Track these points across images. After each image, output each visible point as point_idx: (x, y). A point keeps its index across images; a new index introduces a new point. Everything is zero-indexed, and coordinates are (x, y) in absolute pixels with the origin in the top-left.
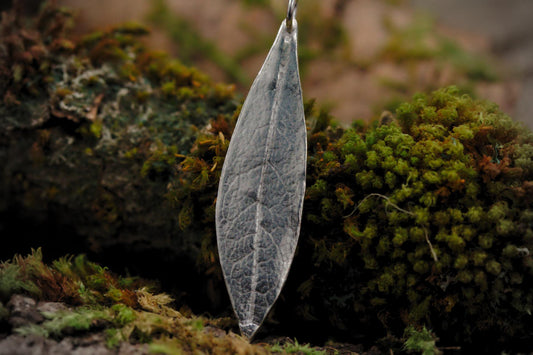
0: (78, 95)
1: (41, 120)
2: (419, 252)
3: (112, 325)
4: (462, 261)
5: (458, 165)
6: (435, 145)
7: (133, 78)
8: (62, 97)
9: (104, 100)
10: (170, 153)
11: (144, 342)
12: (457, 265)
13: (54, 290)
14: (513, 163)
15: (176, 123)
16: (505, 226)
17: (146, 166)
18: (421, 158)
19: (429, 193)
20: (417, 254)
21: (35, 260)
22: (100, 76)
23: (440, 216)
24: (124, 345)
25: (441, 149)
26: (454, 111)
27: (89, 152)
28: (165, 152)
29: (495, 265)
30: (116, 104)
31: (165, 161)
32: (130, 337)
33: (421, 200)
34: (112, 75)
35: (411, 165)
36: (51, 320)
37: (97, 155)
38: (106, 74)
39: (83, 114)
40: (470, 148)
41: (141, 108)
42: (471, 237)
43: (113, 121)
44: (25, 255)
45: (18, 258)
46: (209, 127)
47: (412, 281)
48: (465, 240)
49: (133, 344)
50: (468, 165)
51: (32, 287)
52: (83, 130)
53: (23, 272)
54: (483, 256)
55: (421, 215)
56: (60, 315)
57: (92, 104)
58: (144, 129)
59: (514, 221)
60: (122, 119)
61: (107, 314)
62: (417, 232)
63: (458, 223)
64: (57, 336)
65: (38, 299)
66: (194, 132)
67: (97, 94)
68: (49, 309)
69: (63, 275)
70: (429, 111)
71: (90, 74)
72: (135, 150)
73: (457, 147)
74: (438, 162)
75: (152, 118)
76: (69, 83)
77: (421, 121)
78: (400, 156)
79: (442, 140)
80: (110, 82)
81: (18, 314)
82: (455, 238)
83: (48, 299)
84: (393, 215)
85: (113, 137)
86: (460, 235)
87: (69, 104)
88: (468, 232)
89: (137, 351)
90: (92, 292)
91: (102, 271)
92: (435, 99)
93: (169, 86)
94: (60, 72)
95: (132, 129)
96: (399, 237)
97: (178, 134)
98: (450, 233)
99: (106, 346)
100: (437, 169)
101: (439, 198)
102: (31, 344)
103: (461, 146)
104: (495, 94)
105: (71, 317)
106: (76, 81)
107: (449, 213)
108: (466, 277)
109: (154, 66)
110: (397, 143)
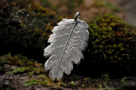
0: (17, 17)
1: (8, 23)
2: (101, 55)
3: (29, 71)
4: (111, 58)
5: (111, 34)
6: (105, 28)
7: (30, 12)
8: (13, 17)
9: (24, 17)
10: (40, 31)
11: (37, 75)
12: (110, 59)
13: (14, 63)
14: (124, 33)
15: (41, 23)
16: (122, 49)
17: (34, 34)
18: (101, 32)
19: (103, 41)
20: (101, 56)
21: (9, 55)
22: (22, 11)
23: (106, 46)
24: (32, 76)
25: (106, 30)
26: (110, 20)
27: (20, 30)
28: (39, 30)
29: (120, 59)
30: (26, 18)
31: (39, 33)
32: (34, 74)
33: (101, 43)
34: (26, 11)
35: (99, 34)
36: (14, 70)
37: (22, 31)
38: (24, 10)
39: (18, 21)
40: (114, 29)
41: (33, 19)
42: (114, 52)
43: (26, 22)
44: (7, 54)
45: (5, 55)
46: (49, 24)
47: (100, 62)
48: (112, 52)
49: (35, 76)
50: (113, 34)
51: (9, 62)
52: (18, 25)
53: (7, 58)
54: (117, 56)
55: (101, 46)
56: (16, 69)
57: (21, 19)
58: (34, 24)
59: (124, 48)
60: (28, 22)
61: (28, 68)
62: (100, 51)
63: (111, 48)
64: (16, 74)
65: (10, 65)
66: (46, 25)
67: (22, 16)
68: (13, 67)
69: (16, 59)
70: (103, 20)
71: (20, 11)
72: (31, 30)
73: (111, 29)
74: (106, 33)
75: (35, 21)
76: (15, 13)
77: (101, 22)
78: (96, 32)
79: (107, 27)
80: (25, 13)
81: (6, 69)
82: (110, 52)
83: (13, 65)
84: (95, 47)
85: (26, 26)
86: (111, 51)
87: (15, 19)
88: (113, 50)
89: (35, 77)
90: (23, 63)
91: (26, 58)
92: (105, 17)
93: (39, 13)
94: (13, 11)
95: (31, 25)
96: (96, 52)
97: (42, 26)
98: (109, 51)
99: (28, 76)
100: (106, 35)
101: (106, 42)
102: (10, 76)
103: (112, 29)
104: (120, 15)
105: (19, 69)
106: (17, 13)
107: (108, 46)
108: (113, 61)
109: (36, 8)
110: (96, 28)
